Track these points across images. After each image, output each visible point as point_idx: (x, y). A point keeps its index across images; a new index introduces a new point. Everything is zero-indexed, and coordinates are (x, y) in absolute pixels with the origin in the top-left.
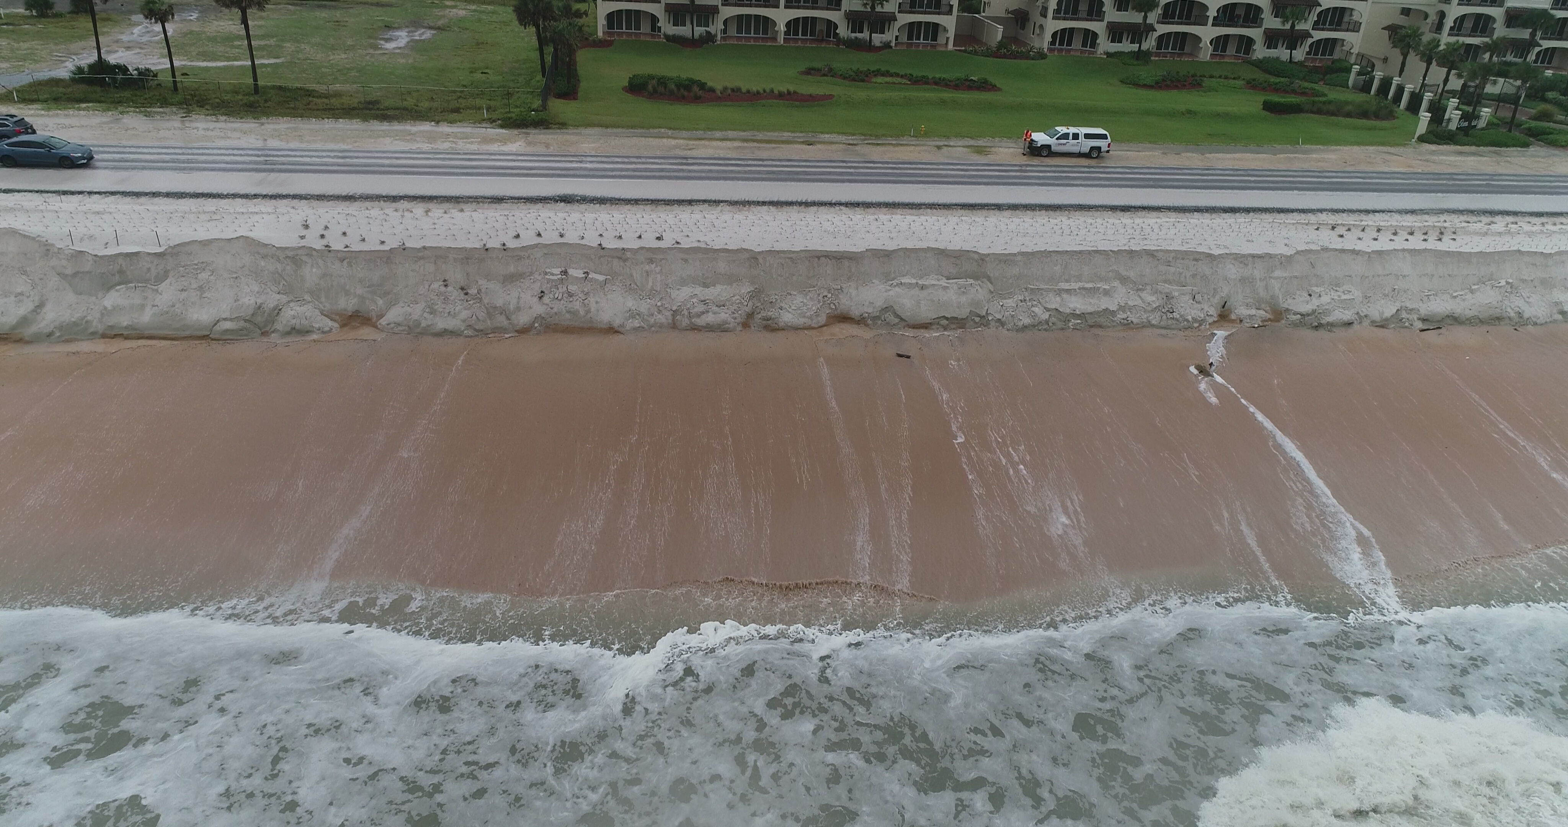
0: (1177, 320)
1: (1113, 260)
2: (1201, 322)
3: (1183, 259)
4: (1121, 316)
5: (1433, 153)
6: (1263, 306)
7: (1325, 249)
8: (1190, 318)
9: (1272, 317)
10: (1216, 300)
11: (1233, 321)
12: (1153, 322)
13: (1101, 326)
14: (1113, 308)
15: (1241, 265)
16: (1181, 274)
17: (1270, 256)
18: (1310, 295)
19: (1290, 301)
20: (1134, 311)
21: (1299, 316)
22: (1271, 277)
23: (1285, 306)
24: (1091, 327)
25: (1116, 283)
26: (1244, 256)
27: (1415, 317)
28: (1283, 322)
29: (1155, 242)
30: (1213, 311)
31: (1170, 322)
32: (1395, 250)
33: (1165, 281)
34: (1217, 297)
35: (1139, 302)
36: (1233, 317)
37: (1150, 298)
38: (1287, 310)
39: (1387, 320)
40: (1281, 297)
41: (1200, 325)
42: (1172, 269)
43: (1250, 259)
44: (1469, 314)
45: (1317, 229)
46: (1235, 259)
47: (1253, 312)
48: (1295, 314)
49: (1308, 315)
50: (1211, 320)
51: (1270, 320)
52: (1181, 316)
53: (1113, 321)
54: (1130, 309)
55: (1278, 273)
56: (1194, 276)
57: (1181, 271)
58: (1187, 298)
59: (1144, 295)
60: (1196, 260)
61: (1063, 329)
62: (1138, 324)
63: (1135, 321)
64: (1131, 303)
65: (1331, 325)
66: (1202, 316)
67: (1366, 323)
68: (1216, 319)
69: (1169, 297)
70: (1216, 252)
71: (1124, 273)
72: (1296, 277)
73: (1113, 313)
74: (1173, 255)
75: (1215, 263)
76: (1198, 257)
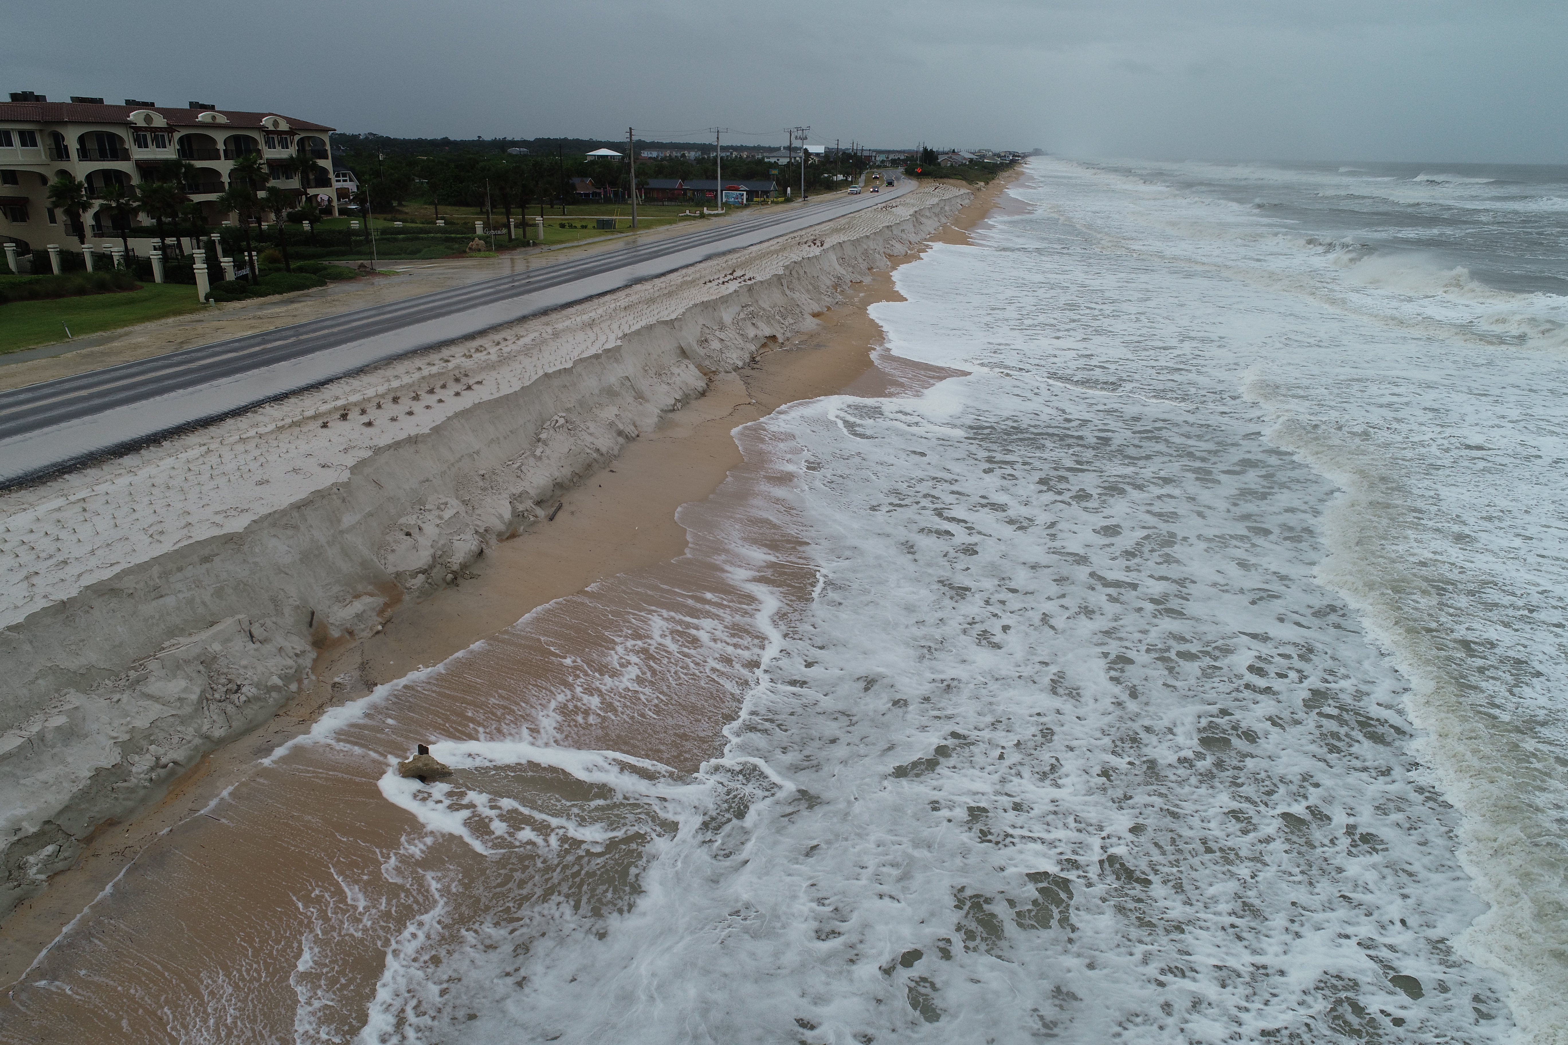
0: (257, 699)
2: (297, 676)
3: (180, 569)
4: (141, 765)
6: (360, 588)
7: (378, 451)
8: (276, 680)
9: (386, 599)
10: (289, 618)
11: (338, 642)
12: (218, 733)
13: (112, 823)
14: (109, 758)
15: (290, 532)
16: (190, 602)
18: (408, 534)
19: (391, 558)
20: (161, 735)
21: (421, 577)
22: (342, 532)
23: (391, 569)
24: (89, 840)
25: (74, 699)
26: (284, 513)
27: (529, 504)
28: (406, 597)
29: (93, 562)
30: (299, 643)
31: (249, 712)
32: (449, 418)
33: (171, 633)
34: (287, 611)
35: (155, 710)
36: (335, 633)
37: (175, 687)
38: (398, 575)
39: (511, 523)
40: (375, 560)
41: (300, 681)
42: (170, 601)
43: (295, 514)
45: (325, 426)
46: (274, 525)
47: (358, 606)
48: (415, 574)
49: (431, 567)
50: (307, 661)
51: (387, 605)
52: (257, 686)
53: (132, 790)
54: (149, 736)
55: (348, 520)
56: (219, 593)
57: (188, 595)
58: (239, 644)
59: (154, 686)
60: (206, 559)
62: (190, 759)
63: (179, 755)
64: (141, 723)
65: (464, 566)
66: (290, 662)
67: (493, 541)
68: (314, 655)
69: (207, 662)
70: (237, 525)
71: (72, 664)
72: (370, 514)
73: (118, 772)
74: (156, 570)
75: (246, 548)
76: (206, 552)
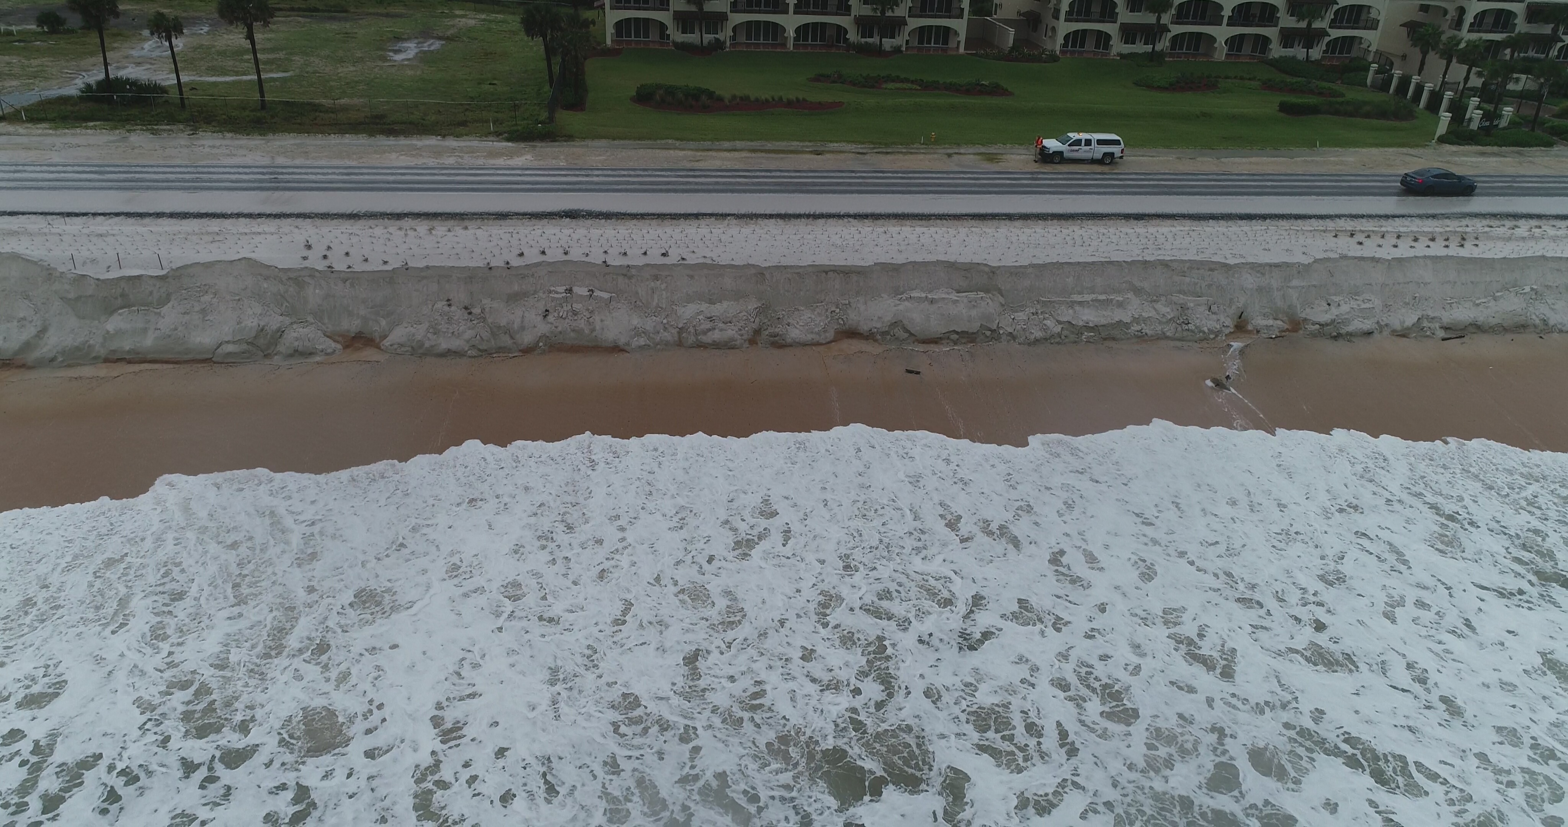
0: (1192, 331)
1: (1126, 271)
2: (1217, 333)
3: (1198, 269)
4: (1135, 328)
5: (1454, 153)
6: (1280, 316)
7: (1344, 257)
8: (1205, 329)
9: (1290, 328)
10: (1232, 311)
11: (1250, 332)
12: (1168, 334)
13: (1114, 339)
14: (1127, 319)
15: (1258, 275)
16: (1196, 284)
17: (1287, 265)
18: (1329, 305)
19: (1308, 310)
20: (1149, 323)
21: (1318, 326)
22: (1289, 287)
23: (1303, 315)
24: (1105, 339)
25: (1130, 295)
26: (1261, 265)
27: (1437, 325)
28: (1301, 332)
29: (1169, 253)
30: (1229, 322)
31: (1185, 333)
32: (1416, 257)
33: (1180, 292)
34: (1234, 307)
35: (1152, 313)
36: (1250, 327)
37: (1164, 310)
38: (1305, 320)
39: (1408, 329)
40: (1299, 306)
41: (1217, 336)
42: (1187, 280)
43: (1267, 268)
44: (1494, 322)
45: (1336, 236)
46: (1252, 268)
47: (1271, 322)
48: (1314, 324)
49: (1327, 325)
50: (1227, 331)
51: (1287, 330)
52: (1197, 327)
53: (1126, 334)
54: (1145, 320)
55: (1295, 283)
56: (1209, 286)
57: (1196, 281)
58: (1202, 309)
59: (1159, 306)
60: (1211, 270)
61: (1075, 342)
62: (1152, 336)
63: (1149, 332)
64: (1145, 315)
65: (1350, 334)
66: (1218, 327)
67: (1386, 332)
68: (1232, 330)
69: (1183, 308)
70: (1232, 261)
71: (1138, 284)
72: (1315, 286)
73: (1127, 325)
74: (1188, 265)
75: (1230, 272)
76: (1213, 266)
